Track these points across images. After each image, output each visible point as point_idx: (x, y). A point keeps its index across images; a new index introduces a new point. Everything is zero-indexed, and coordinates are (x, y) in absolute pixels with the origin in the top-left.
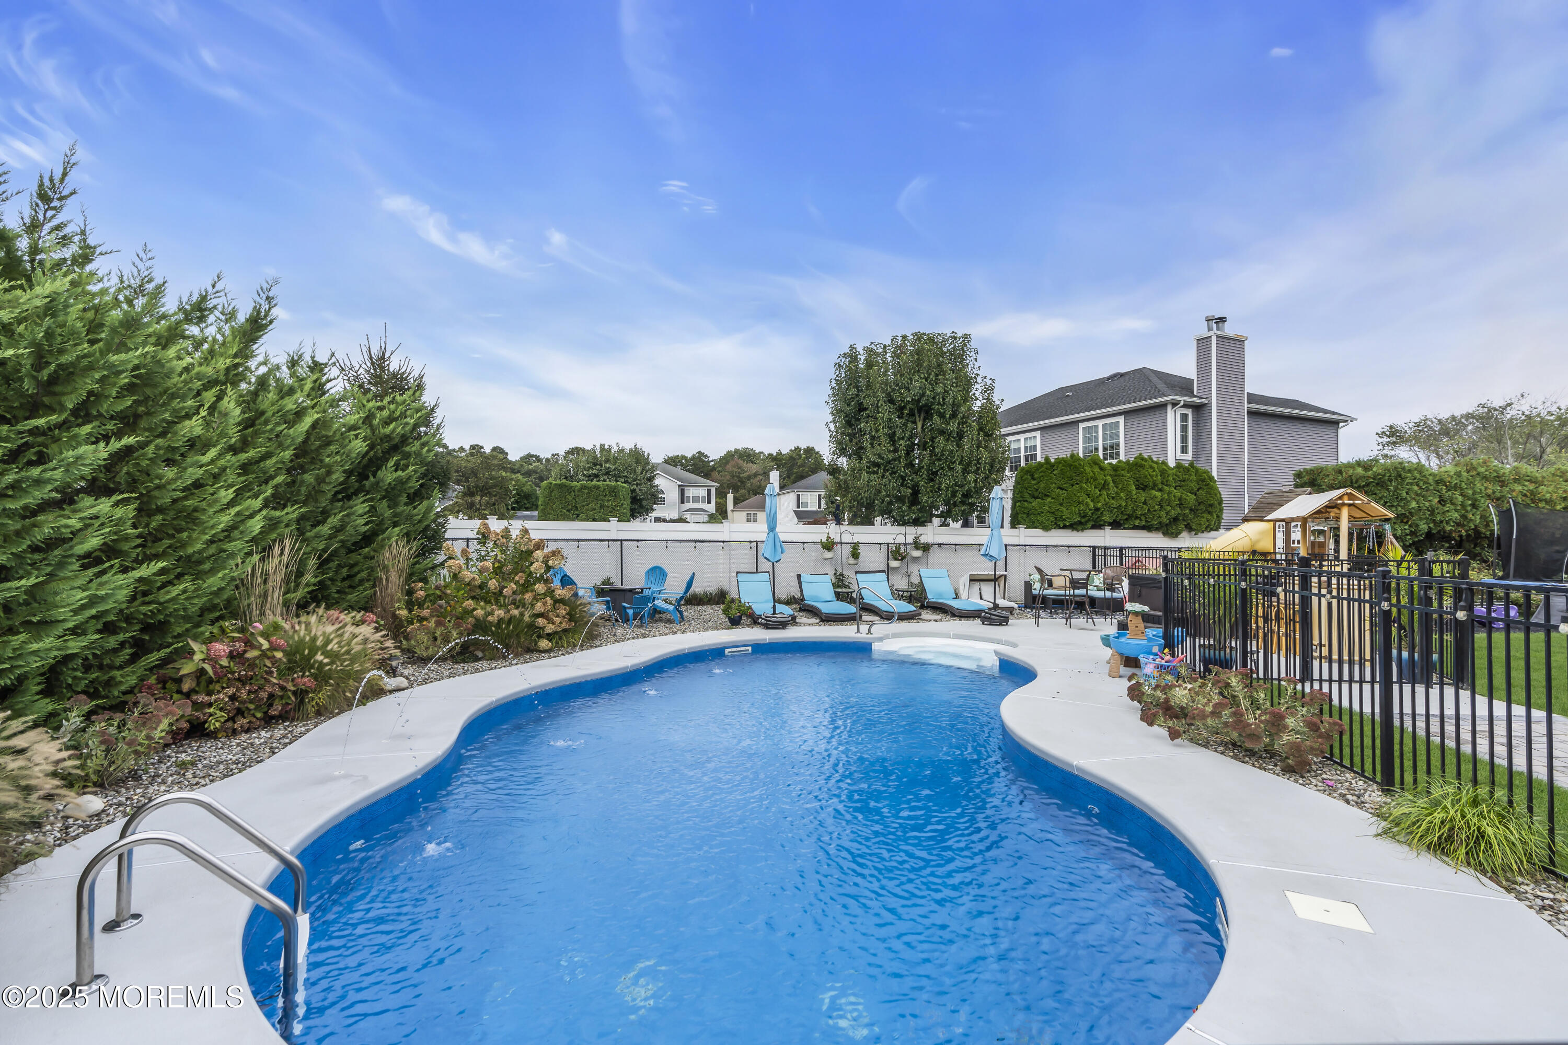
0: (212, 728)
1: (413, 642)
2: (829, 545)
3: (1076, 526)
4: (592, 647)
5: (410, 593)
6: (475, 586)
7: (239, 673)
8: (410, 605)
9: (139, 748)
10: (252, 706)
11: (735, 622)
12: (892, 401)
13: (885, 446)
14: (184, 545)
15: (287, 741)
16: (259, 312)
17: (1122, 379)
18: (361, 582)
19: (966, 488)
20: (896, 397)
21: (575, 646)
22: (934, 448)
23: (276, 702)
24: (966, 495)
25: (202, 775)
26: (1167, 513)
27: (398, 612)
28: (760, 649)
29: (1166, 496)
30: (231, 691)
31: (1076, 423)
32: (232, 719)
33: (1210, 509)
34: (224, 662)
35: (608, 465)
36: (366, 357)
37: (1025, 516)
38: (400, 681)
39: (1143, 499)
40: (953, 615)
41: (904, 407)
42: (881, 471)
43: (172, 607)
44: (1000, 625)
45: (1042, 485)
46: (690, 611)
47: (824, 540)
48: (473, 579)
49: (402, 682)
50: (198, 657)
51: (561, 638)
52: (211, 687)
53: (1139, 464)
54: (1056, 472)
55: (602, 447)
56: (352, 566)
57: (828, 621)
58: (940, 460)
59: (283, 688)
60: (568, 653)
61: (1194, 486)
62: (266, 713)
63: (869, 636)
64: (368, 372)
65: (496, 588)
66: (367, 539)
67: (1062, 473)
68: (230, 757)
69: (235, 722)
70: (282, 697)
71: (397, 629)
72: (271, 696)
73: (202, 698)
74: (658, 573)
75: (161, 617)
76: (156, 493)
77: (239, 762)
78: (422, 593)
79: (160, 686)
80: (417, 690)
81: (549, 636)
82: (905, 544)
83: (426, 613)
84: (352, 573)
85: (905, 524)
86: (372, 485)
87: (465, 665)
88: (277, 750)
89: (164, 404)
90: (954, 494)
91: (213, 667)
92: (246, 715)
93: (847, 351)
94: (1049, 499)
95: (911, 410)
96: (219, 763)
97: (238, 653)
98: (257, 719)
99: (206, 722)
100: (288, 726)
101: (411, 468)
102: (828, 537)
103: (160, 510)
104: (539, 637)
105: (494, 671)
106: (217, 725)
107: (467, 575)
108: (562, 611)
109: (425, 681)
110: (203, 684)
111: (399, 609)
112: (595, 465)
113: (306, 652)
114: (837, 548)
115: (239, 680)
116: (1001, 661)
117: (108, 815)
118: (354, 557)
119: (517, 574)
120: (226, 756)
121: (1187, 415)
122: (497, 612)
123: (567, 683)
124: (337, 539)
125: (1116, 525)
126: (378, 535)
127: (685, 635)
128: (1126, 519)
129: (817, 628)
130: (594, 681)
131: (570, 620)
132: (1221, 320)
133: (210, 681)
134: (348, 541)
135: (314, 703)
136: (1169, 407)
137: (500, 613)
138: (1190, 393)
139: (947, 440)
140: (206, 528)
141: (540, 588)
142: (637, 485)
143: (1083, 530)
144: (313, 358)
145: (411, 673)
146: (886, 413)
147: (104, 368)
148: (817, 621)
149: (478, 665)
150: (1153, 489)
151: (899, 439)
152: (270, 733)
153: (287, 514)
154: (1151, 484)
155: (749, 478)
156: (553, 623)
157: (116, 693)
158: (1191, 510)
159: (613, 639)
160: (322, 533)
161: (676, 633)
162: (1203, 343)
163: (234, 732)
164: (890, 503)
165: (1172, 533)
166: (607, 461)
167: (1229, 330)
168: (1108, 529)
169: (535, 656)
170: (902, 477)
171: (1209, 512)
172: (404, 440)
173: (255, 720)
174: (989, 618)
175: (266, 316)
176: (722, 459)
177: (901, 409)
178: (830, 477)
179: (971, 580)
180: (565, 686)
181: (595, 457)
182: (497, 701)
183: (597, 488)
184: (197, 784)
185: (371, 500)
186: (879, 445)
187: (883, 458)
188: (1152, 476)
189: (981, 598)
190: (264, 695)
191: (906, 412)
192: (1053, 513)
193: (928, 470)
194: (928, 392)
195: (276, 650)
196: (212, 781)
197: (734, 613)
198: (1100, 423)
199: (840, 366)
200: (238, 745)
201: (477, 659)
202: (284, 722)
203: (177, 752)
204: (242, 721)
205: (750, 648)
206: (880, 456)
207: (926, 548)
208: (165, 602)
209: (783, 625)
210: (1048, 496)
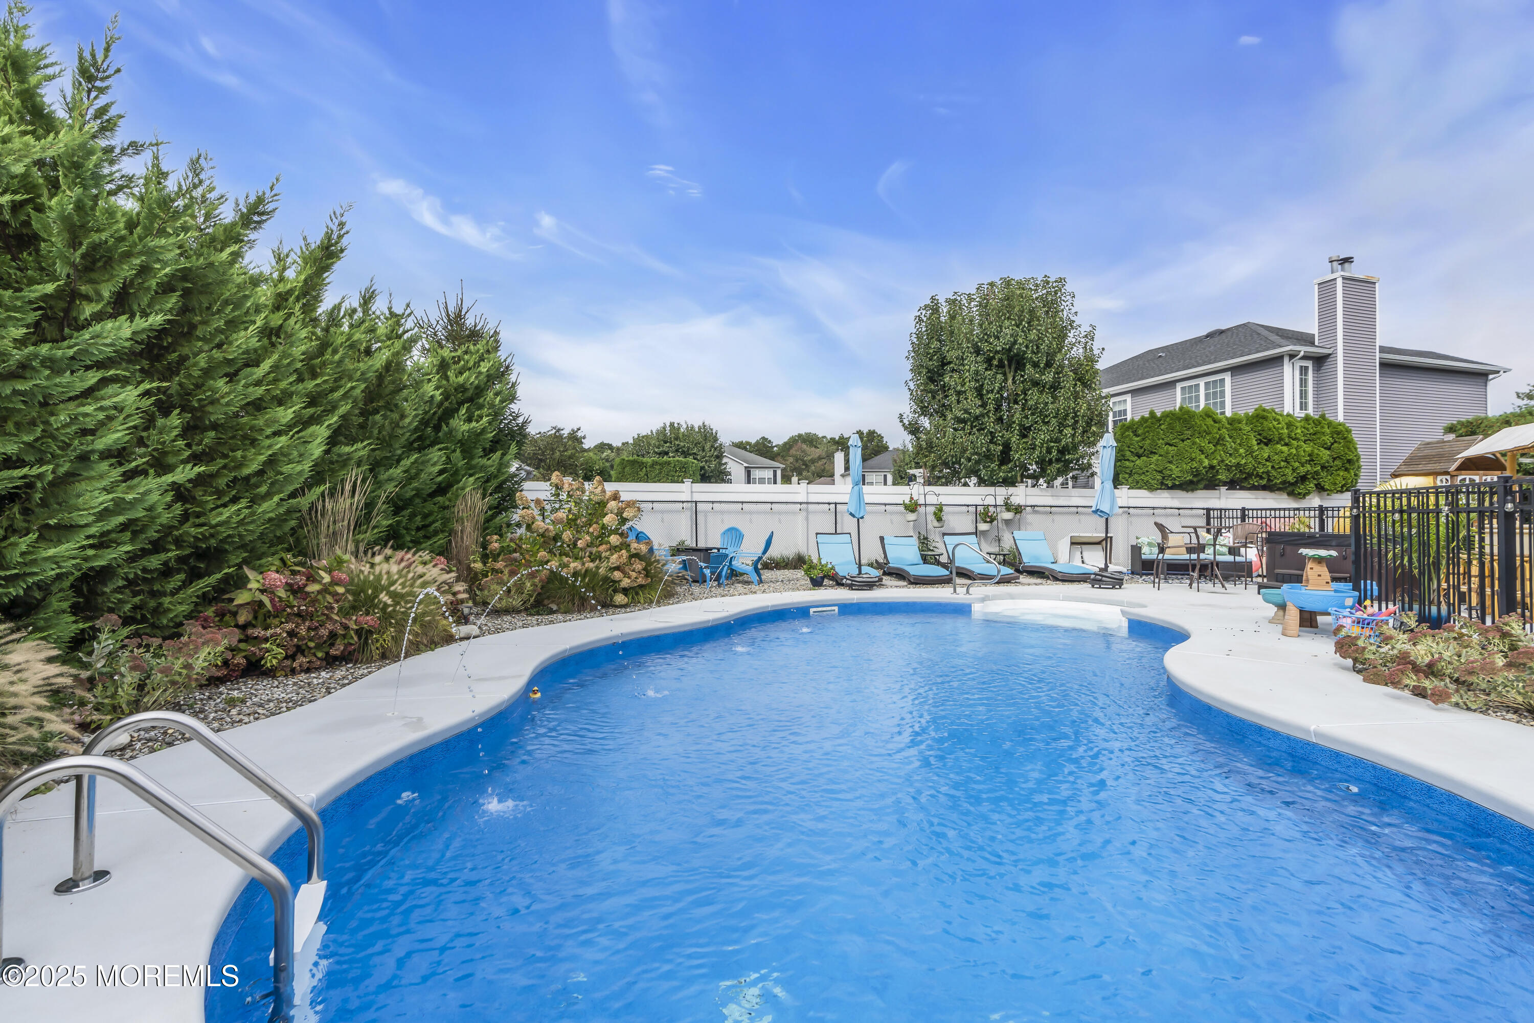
0: (269, 665)
1: (486, 592)
2: (912, 507)
3: (1188, 486)
4: (669, 604)
5: (484, 546)
6: (549, 537)
7: (299, 607)
8: (484, 558)
9: (177, 678)
10: (312, 644)
11: (817, 583)
12: (978, 351)
13: (972, 403)
14: (240, 466)
15: (347, 681)
16: (329, 239)
17: (1223, 336)
18: (436, 533)
19: (1063, 443)
20: (985, 347)
21: (651, 602)
22: (1026, 400)
23: (338, 641)
24: (1062, 451)
25: (248, 712)
26: (1294, 470)
27: (472, 565)
28: (847, 609)
29: (1294, 451)
30: (289, 626)
31: (1171, 384)
32: (293, 657)
33: (1347, 465)
34: (282, 593)
35: (677, 443)
36: (444, 314)
37: (1127, 476)
38: (472, 629)
39: (1266, 455)
40: (1056, 579)
41: (993, 358)
42: (968, 427)
43: (224, 532)
44: (1113, 588)
45: (1148, 442)
46: (767, 575)
47: (907, 501)
48: (547, 530)
49: (473, 630)
50: (253, 585)
51: (637, 594)
52: (268, 621)
53: (1260, 416)
54: (1163, 427)
55: (672, 424)
56: (425, 516)
57: (916, 584)
58: (1033, 414)
59: (346, 627)
60: (644, 608)
61: (1328, 439)
62: (327, 653)
63: (968, 596)
64: (445, 328)
65: (570, 540)
66: (442, 490)
67: (1171, 427)
68: (283, 695)
69: (294, 660)
70: (344, 636)
71: (472, 579)
72: (333, 635)
73: (258, 632)
74: (735, 535)
75: (213, 542)
76: (210, 409)
77: (291, 701)
78: (496, 545)
79: (217, 619)
80: (488, 638)
81: (625, 591)
82: (996, 506)
83: (500, 565)
84: (427, 522)
85: (993, 484)
86: (446, 434)
87: (540, 617)
88: (333, 690)
89: (219, 311)
90: (1049, 451)
91: (272, 601)
92: (306, 653)
93: (928, 302)
94: (1156, 457)
95: (1000, 361)
96: (269, 701)
97: (299, 587)
98: (318, 658)
99: (262, 658)
100: (351, 668)
101: (485, 419)
102: (912, 498)
103: (215, 426)
104: (615, 591)
105: (568, 623)
106: (274, 662)
107: (540, 524)
108: (639, 566)
109: (497, 631)
110: (261, 617)
111: (474, 562)
112: (666, 442)
113: (370, 592)
114: (922, 510)
115: (299, 615)
116: (1131, 622)
117: (133, 750)
118: (429, 506)
119: (590, 525)
120: (278, 693)
121: (1306, 368)
122: (572, 565)
123: (645, 635)
124: (411, 486)
125: (1232, 485)
126: (452, 486)
127: (764, 595)
128: (1245, 478)
129: (905, 590)
130: (674, 634)
131: (647, 576)
132: (1347, 260)
133: (268, 615)
134: (423, 489)
135: (378, 645)
136: (1286, 360)
137: (575, 565)
138: (1312, 344)
139: (1041, 392)
140: (263, 447)
141: (614, 539)
142: (706, 461)
143: (1193, 490)
144: (390, 309)
145: (484, 623)
146: (973, 364)
147: (141, 253)
148: (905, 583)
149: (550, 617)
150: (1277, 443)
151: (988, 392)
152: (331, 674)
153: (355, 451)
154: (1276, 439)
155: (813, 461)
156: (629, 578)
157: (165, 622)
158: (1323, 467)
159: (690, 597)
160: (395, 476)
161: (755, 593)
162: (1326, 287)
163: (293, 672)
164: (978, 462)
165: (1299, 494)
166: (676, 439)
167: (1355, 271)
168: (1223, 489)
169: (611, 610)
170: (991, 433)
171: (1346, 470)
172: (480, 391)
173: (315, 659)
174: (1100, 580)
175: (337, 243)
176: (785, 444)
177: (989, 361)
178: (910, 437)
179: (1072, 543)
180: (643, 638)
181: (665, 435)
182: (571, 649)
183: (669, 463)
184: (240, 721)
185: (446, 448)
186: (966, 399)
187: (970, 414)
188: (1277, 429)
189: (1083, 562)
190: (324, 632)
191: (995, 362)
192: (1161, 472)
193: (1020, 425)
194: (1020, 341)
195: (337, 584)
196: (257, 719)
197: (816, 573)
198: (1202, 382)
199: (921, 320)
200: (295, 684)
201: (552, 612)
202: (347, 663)
203: (231, 689)
204: (301, 660)
205: (836, 608)
206: (966, 411)
207: (1018, 510)
208: (217, 525)
209: (870, 585)
210: (1155, 453)
